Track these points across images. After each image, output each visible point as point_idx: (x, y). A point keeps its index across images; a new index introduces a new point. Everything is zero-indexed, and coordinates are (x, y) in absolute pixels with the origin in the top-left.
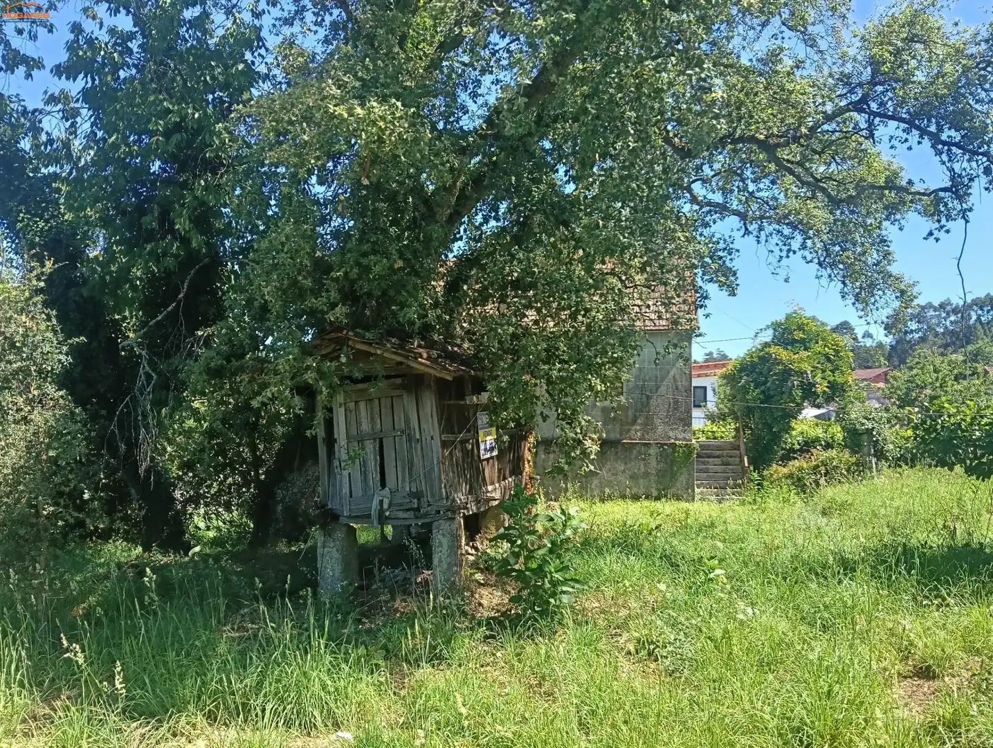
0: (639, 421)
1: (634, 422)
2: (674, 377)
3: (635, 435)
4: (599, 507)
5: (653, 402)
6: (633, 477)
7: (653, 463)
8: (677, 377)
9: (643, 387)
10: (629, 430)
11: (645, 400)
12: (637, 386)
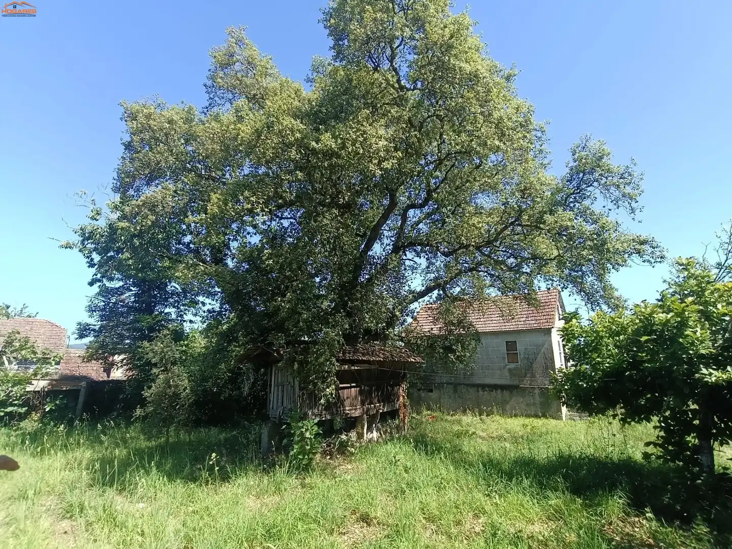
0: (528, 375)
1: (525, 376)
2: (544, 353)
3: (526, 383)
4: (509, 420)
5: (534, 366)
6: (527, 405)
7: (537, 397)
8: (545, 352)
9: (528, 358)
10: (523, 380)
11: (530, 364)
12: (525, 358)
